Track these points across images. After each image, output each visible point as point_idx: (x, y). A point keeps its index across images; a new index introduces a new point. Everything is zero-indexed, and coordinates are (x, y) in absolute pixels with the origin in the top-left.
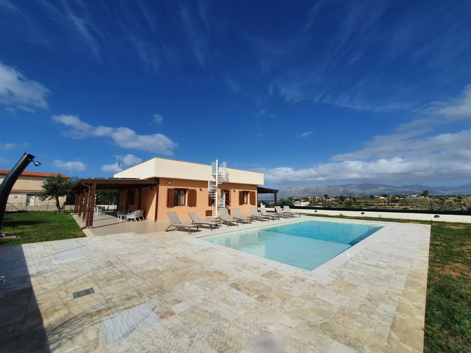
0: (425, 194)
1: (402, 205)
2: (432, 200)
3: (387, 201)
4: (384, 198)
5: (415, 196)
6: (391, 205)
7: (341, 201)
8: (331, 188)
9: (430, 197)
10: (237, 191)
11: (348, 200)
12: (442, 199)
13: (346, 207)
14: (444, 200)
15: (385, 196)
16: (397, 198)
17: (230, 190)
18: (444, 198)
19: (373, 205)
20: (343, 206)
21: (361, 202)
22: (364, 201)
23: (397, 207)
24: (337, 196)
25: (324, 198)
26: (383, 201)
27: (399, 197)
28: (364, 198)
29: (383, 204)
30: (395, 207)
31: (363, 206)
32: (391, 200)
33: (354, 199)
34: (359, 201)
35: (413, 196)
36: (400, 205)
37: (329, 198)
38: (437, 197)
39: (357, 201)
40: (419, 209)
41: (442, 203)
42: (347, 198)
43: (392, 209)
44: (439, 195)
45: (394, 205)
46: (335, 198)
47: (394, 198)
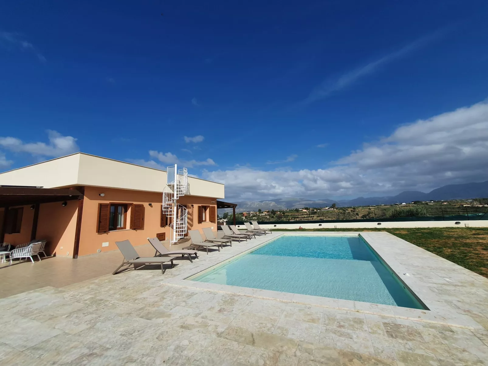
0: (333, 206)
1: (319, 217)
2: (338, 211)
3: (308, 213)
4: (306, 211)
5: (327, 208)
6: (311, 217)
7: (273, 215)
8: (263, 202)
9: (337, 209)
10: (196, 206)
11: (278, 214)
12: (344, 210)
13: (277, 220)
14: (345, 211)
15: (306, 209)
16: (315, 210)
18: (345, 209)
19: (298, 218)
20: (275, 219)
21: (289, 215)
22: (291, 214)
23: (315, 218)
24: (269, 210)
25: (258, 213)
26: (306, 214)
27: (317, 209)
28: (291, 212)
29: (305, 216)
30: (314, 218)
31: (291, 219)
32: (311, 212)
33: (284, 213)
34: (287, 214)
35: (326, 208)
36: (317, 217)
37: (262, 213)
38: (341, 209)
39: (286, 214)
40: (330, 219)
41: (344, 213)
42: (277, 211)
43: (312, 220)
44: (342, 207)
45: (313, 217)
46: (268, 212)
47: (314, 210)
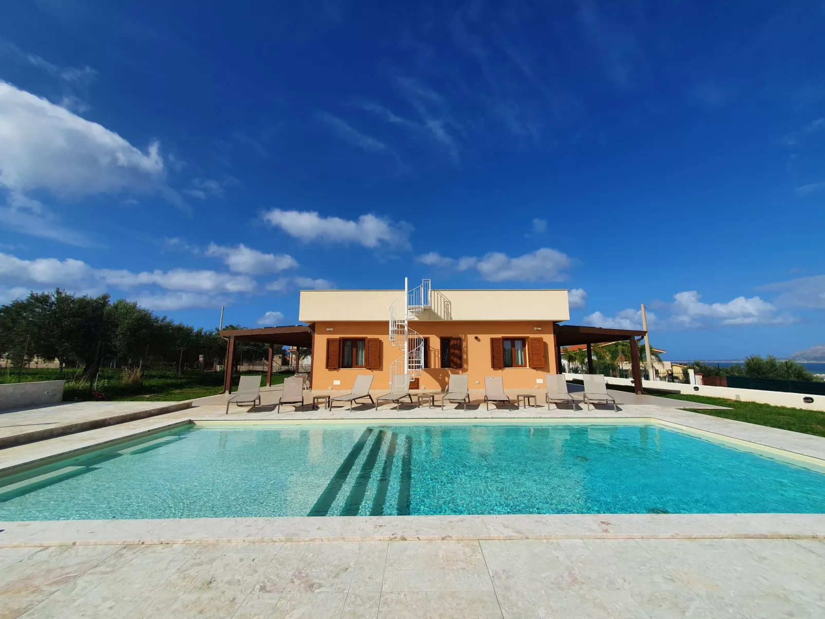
10: (486, 339)
17: (466, 336)
